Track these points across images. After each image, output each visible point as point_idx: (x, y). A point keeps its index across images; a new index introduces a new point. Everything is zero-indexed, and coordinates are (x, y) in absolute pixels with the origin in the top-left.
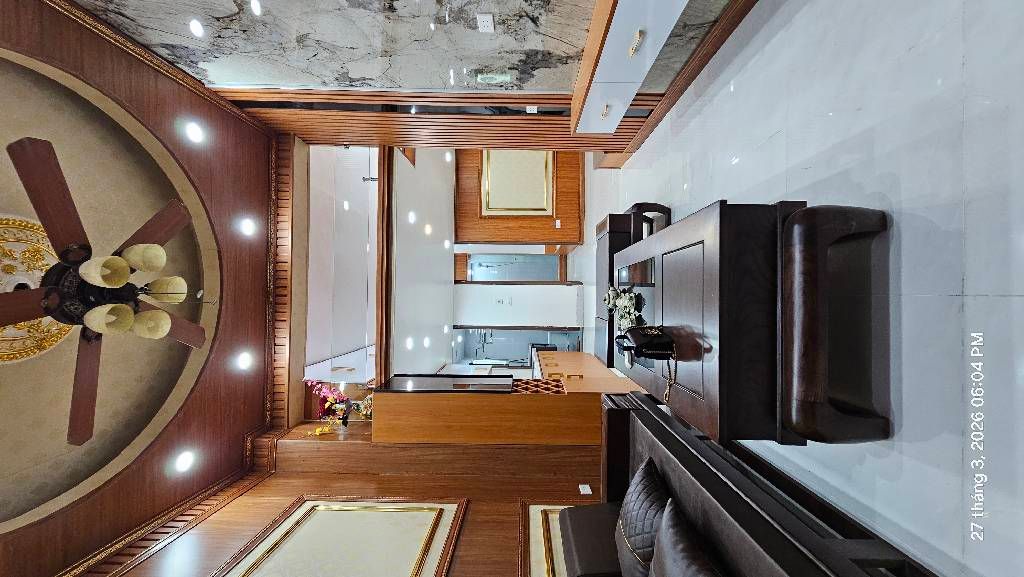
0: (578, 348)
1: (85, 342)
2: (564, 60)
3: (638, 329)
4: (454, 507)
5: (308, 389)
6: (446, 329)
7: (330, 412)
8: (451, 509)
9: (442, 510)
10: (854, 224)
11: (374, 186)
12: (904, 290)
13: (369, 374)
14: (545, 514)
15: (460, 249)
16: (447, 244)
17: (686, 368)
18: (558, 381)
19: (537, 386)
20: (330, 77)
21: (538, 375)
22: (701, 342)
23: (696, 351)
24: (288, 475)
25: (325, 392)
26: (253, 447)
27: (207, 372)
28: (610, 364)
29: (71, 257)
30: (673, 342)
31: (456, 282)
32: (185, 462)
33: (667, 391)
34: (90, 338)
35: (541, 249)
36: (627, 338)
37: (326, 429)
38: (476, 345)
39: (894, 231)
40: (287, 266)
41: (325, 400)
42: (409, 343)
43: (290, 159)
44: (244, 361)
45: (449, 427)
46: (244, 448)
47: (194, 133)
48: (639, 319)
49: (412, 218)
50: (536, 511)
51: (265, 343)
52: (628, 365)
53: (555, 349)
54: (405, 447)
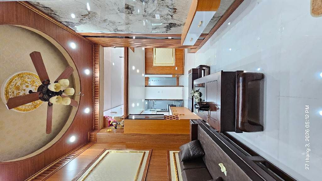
0: (182, 106)
1: (49, 106)
2: (179, 25)
3: (200, 102)
4: (149, 151)
5: (105, 118)
6: (143, 101)
7: (112, 125)
8: (147, 152)
9: (145, 152)
10: (255, 77)
11: (123, 59)
12: (267, 94)
13: (122, 114)
14: (174, 153)
15: (147, 76)
16: (143, 75)
17: (213, 113)
18: (177, 116)
19: (171, 117)
20: (112, 29)
21: (171, 114)
22: (216, 107)
23: (215, 109)
24: (100, 143)
25: (110, 119)
26: (90, 135)
27: (78, 113)
28: (192, 111)
29: (45, 83)
30: (209, 106)
31: (146, 86)
32: (73, 139)
33: (208, 119)
34: (50, 105)
35: (171, 76)
36: (197, 105)
37: (111, 130)
38: (151, 105)
39: (265, 79)
40: (98, 83)
41: (110, 122)
42: (133, 105)
43: (98, 51)
44: (87, 111)
45: (146, 129)
46: (87, 135)
47: (73, 45)
48: (201, 99)
49: (134, 68)
50: (171, 153)
51: (93, 105)
52: (197, 112)
53: (175, 106)
54: (133, 135)
